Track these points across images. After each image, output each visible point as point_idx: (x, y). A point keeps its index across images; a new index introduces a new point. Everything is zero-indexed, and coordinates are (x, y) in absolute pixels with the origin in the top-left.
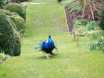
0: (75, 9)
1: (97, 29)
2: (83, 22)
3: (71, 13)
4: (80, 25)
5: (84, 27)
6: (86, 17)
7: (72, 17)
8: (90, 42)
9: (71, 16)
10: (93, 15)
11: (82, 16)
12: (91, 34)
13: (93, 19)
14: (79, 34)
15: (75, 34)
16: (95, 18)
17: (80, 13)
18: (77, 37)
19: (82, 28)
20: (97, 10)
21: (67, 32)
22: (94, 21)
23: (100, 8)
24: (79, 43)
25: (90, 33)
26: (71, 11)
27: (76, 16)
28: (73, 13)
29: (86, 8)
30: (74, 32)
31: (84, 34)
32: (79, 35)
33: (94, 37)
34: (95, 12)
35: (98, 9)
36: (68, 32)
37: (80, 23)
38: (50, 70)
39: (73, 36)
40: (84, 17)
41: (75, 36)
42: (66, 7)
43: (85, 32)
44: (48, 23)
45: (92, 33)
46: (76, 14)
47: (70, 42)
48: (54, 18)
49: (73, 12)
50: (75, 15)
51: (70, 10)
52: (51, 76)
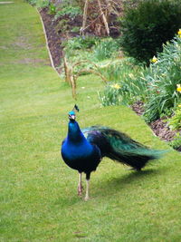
0: (64, 11)
1: (119, 57)
2: (84, 42)
3: (56, 23)
4: (78, 48)
5: (87, 53)
6: (91, 30)
7: (60, 32)
8: (103, 88)
9: (56, 29)
10: (106, 24)
11: (82, 29)
12: (105, 69)
13: (106, 33)
14: (75, 69)
15: (68, 70)
16: (111, 30)
17: (78, 22)
18: (72, 78)
19: (82, 55)
20: (116, 13)
21: (49, 68)
22: (110, 39)
23: (122, 6)
24: (78, 90)
25: (102, 66)
26: (56, 18)
27: (68, 28)
28: (61, 22)
29: (89, 9)
30: (65, 67)
31: (87, 68)
32: (76, 73)
33: (113, 74)
34: (111, 17)
35: (118, 10)
36: (51, 65)
37: (78, 45)
39: (63, 75)
40: (86, 31)
41: (67, 75)
42: (44, 10)
43: (90, 65)
44: (4, 48)
45: (106, 66)
46: (68, 23)
47: (58, 90)
48: (18, 35)
49: (60, 19)
50: (65, 27)
51: (52, 16)
52: (13, 169)
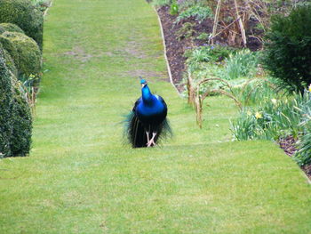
0: (189, 12)
1: (257, 75)
2: (213, 53)
3: (179, 26)
4: (205, 60)
5: (216, 67)
6: (223, 38)
7: (182, 38)
8: (236, 114)
9: (178, 34)
10: (243, 31)
11: (212, 35)
12: (239, 90)
13: (242, 43)
14: (201, 88)
15: (192, 88)
16: (248, 39)
17: (206, 26)
18: (197, 100)
19: (210, 70)
20: (257, 18)
21: (166, 84)
22: (248, 51)
23: (265, 10)
24: (204, 114)
25: (236, 86)
26: (178, 19)
27: (193, 34)
28: (184, 26)
29: (222, 11)
30: (188, 84)
31: (216, 88)
32: (201, 93)
33: (249, 97)
34: (250, 24)
35: (260, 14)
36: (169, 81)
37: (206, 56)
38: (124, 198)
39: (184, 94)
40: (217, 39)
41: (191, 95)
42: (164, 9)
43: (220, 84)
44: (110, 54)
45: (241, 86)
46: (194, 28)
47: (177, 114)
48: (128, 40)
49: (184, 22)
50: (190, 32)
51: (174, 17)
